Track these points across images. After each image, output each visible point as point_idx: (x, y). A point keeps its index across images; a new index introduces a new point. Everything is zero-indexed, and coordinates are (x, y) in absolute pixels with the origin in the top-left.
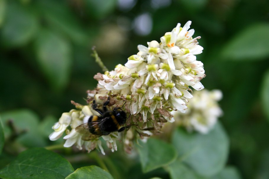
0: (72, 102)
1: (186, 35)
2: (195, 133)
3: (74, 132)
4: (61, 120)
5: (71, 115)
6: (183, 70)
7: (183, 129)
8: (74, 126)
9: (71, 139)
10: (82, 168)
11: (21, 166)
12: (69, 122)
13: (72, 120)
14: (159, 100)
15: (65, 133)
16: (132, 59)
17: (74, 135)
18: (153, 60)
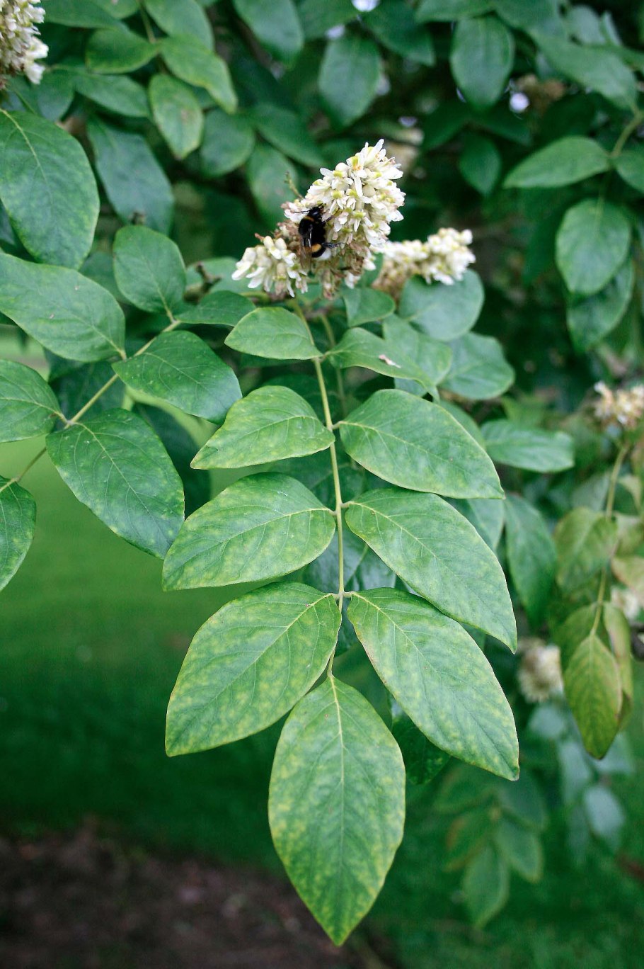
0: (257, 235)
1: (377, 156)
2: (436, 283)
3: (260, 270)
4: (245, 257)
5: (255, 251)
6: (375, 197)
7: (420, 279)
8: (260, 264)
9: (256, 278)
10: (264, 308)
11: (203, 310)
12: (253, 258)
13: (257, 257)
14: (348, 233)
15: (250, 271)
16: (317, 185)
17: (260, 274)
18: (339, 185)
